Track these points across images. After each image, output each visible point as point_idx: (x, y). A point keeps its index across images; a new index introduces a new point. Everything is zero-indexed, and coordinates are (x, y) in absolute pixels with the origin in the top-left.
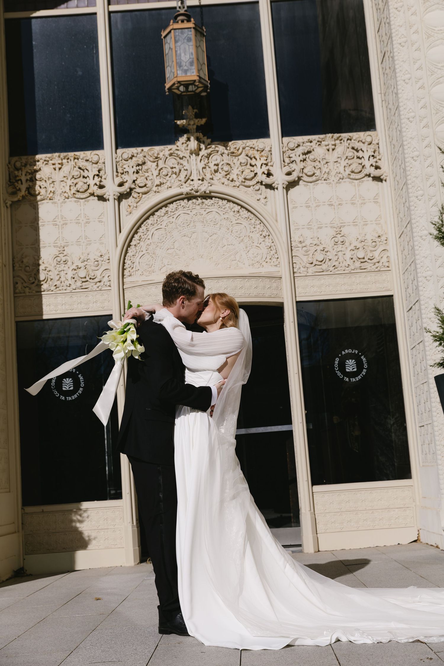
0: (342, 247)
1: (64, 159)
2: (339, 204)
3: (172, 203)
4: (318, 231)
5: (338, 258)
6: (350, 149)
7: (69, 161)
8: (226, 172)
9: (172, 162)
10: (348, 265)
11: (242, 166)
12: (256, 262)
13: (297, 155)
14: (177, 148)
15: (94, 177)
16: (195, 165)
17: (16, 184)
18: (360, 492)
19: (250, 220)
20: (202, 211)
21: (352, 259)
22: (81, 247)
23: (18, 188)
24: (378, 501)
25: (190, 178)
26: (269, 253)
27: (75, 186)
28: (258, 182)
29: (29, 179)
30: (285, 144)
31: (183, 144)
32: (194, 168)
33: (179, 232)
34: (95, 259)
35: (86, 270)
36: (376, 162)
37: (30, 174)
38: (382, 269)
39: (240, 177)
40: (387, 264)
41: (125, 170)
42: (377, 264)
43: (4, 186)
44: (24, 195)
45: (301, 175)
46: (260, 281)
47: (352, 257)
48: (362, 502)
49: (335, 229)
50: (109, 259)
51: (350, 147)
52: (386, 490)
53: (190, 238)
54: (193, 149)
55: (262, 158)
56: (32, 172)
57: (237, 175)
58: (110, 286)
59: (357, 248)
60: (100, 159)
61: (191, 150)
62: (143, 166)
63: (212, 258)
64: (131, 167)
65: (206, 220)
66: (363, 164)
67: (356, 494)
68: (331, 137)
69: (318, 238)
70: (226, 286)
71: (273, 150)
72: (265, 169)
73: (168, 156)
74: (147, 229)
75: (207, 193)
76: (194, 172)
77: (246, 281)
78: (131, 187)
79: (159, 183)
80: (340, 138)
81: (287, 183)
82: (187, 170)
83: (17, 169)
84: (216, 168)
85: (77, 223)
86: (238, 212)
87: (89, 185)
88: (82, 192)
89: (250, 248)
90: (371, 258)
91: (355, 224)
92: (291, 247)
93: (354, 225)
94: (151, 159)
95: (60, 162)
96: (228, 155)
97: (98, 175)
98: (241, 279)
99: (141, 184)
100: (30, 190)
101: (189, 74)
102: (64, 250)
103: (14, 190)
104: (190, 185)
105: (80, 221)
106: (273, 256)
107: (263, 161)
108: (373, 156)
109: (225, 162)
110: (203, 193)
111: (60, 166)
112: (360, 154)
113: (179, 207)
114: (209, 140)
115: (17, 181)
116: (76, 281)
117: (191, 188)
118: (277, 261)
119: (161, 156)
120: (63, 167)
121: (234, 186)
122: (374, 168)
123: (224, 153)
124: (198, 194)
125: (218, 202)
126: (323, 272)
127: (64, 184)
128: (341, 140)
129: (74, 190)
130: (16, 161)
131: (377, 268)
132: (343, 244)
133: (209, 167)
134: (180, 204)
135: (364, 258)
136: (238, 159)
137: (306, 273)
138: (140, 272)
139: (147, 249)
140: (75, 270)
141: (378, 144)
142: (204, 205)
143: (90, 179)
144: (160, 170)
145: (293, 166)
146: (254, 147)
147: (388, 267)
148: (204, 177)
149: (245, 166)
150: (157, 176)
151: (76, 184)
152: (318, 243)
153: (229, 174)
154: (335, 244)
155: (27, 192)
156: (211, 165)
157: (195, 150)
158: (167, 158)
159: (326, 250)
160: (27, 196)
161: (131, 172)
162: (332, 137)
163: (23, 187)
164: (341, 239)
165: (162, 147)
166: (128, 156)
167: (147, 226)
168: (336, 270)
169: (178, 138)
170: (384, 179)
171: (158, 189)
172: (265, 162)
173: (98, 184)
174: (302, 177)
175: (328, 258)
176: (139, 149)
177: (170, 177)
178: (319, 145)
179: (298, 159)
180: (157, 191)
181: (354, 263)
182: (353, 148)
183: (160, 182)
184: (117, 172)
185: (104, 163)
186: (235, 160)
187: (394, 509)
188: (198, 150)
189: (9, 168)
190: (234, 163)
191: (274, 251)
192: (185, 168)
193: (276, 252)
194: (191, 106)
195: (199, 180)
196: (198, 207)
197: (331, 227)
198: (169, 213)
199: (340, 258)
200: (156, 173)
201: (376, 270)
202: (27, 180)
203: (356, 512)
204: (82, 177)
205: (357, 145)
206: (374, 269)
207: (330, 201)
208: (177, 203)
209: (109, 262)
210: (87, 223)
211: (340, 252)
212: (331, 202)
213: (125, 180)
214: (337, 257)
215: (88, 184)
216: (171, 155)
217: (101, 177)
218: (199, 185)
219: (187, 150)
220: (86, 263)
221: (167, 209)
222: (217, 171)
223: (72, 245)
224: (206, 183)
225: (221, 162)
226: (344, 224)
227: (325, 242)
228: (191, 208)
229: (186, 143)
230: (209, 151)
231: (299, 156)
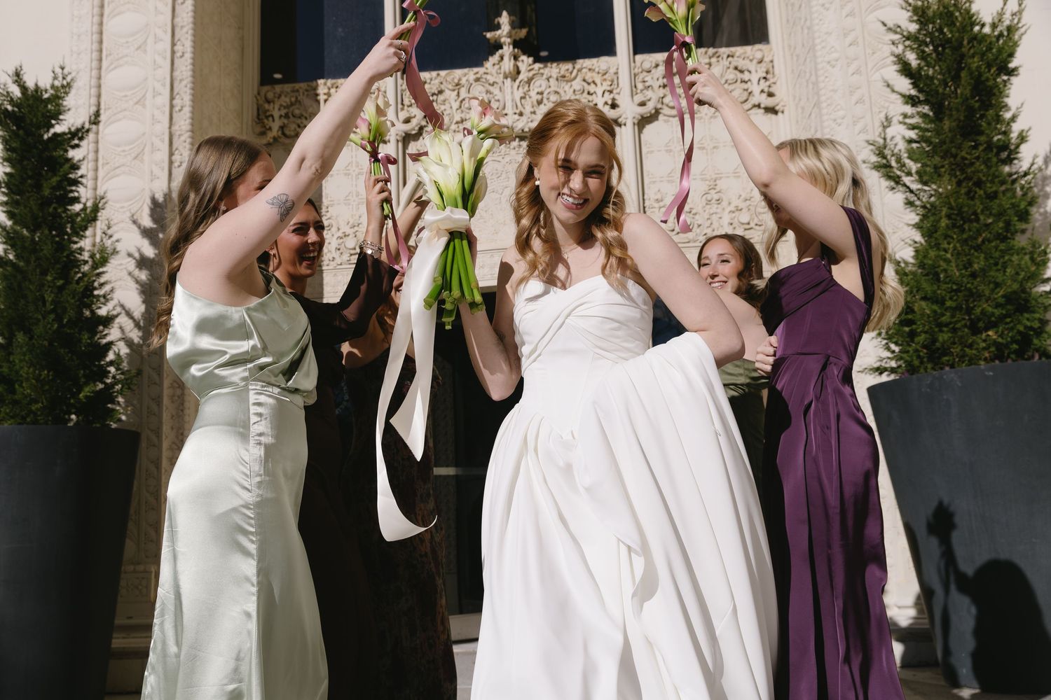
0: (717, 208)
1: (332, 87)
2: (714, 147)
5: (711, 224)
6: (731, 70)
8: (553, 103)
9: (478, 90)
11: (576, 95)
13: (655, 78)
14: (486, 71)
16: (510, 94)
17: (266, 121)
21: (731, 224)
22: (351, 207)
23: (267, 127)
25: (503, 112)
29: (283, 115)
30: (638, 64)
31: (494, 65)
32: (508, 98)
35: (355, 238)
36: (770, 86)
37: (285, 108)
43: (250, 123)
44: (276, 136)
45: (659, 106)
47: (731, 221)
49: (707, 182)
51: (732, 66)
53: (501, 194)
54: (507, 71)
55: (604, 83)
56: (287, 105)
59: (740, 208)
61: (505, 73)
62: (439, 96)
66: (749, 91)
68: (703, 53)
71: (619, 71)
72: (608, 98)
73: (473, 82)
75: (526, 132)
76: (509, 104)
78: (421, 125)
79: (459, 119)
80: (717, 55)
81: (640, 118)
82: (498, 101)
83: (269, 102)
84: (539, 97)
85: (346, 174)
90: (760, 223)
91: (736, 175)
94: (450, 87)
95: (326, 91)
96: (557, 79)
100: (285, 129)
102: (328, 211)
103: (263, 129)
105: (350, 172)
107: (606, 86)
108: (765, 78)
109: (553, 88)
110: (521, 131)
111: (325, 97)
112: (746, 76)
114: (531, 59)
115: (267, 117)
116: (341, 253)
119: (463, 81)
120: (330, 99)
122: (765, 95)
123: (551, 77)
124: (514, 133)
126: (689, 242)
128: (718, 57)
130: (268, 91)
132: (719, 204)
133: (530, 97)
135: (749, 224)
136: (571, 86)
140: (341, 238)
141: (772, 61)
144: (461, 102)
145: (649, 94)
146: (593, 67)
148: (522, 110)
150: (457, 109)
154: (707, 204)
155: (280, 132)
156: (533, 94)
157: (510, 73)
158: (471, 84)
159: (694, 211)
160: (280, 137)
162: (706, 53)
163: (275, 126)
164: (716, 197)
165: (466, 70)
169: (488, 58)
170: (781, 110)
171: (458, 127)
172: (609, 88)
174: (661, 109)
175: (696, 222)
176: (434, 74)
179: (656, 84)
180: (457, 130)
182: (736, 68)
183: (461, 118)
184: (402, 104)
186: (567, 88)
188: (515, 73)
189: (257, 100)
190: (565, 92)
192: (496, 98)
194: (507, 12)
195: (515, 113)
196: (513, 152)
197: (702, 180)
199: (714, 223)
200: (455, 105)
202: (281, 116)
205: (741, 63)
207: (701, 142)
210: (359, 174)
211: (714, 215)
212: (702, 144)
213: (413, 115)
214: (709, 222)
216: (477, 80)
218: (515, 121)
219: (500, 73)
220: (356, 228)
222: (540, 102)
223: (339, 204)
224: (524, 119)
225: (546, 89)
226: (720, 175)
227: (692, 202)
228: (502, 153)
229: (498, 64)
230: (531, 74)
231: (658, 79)
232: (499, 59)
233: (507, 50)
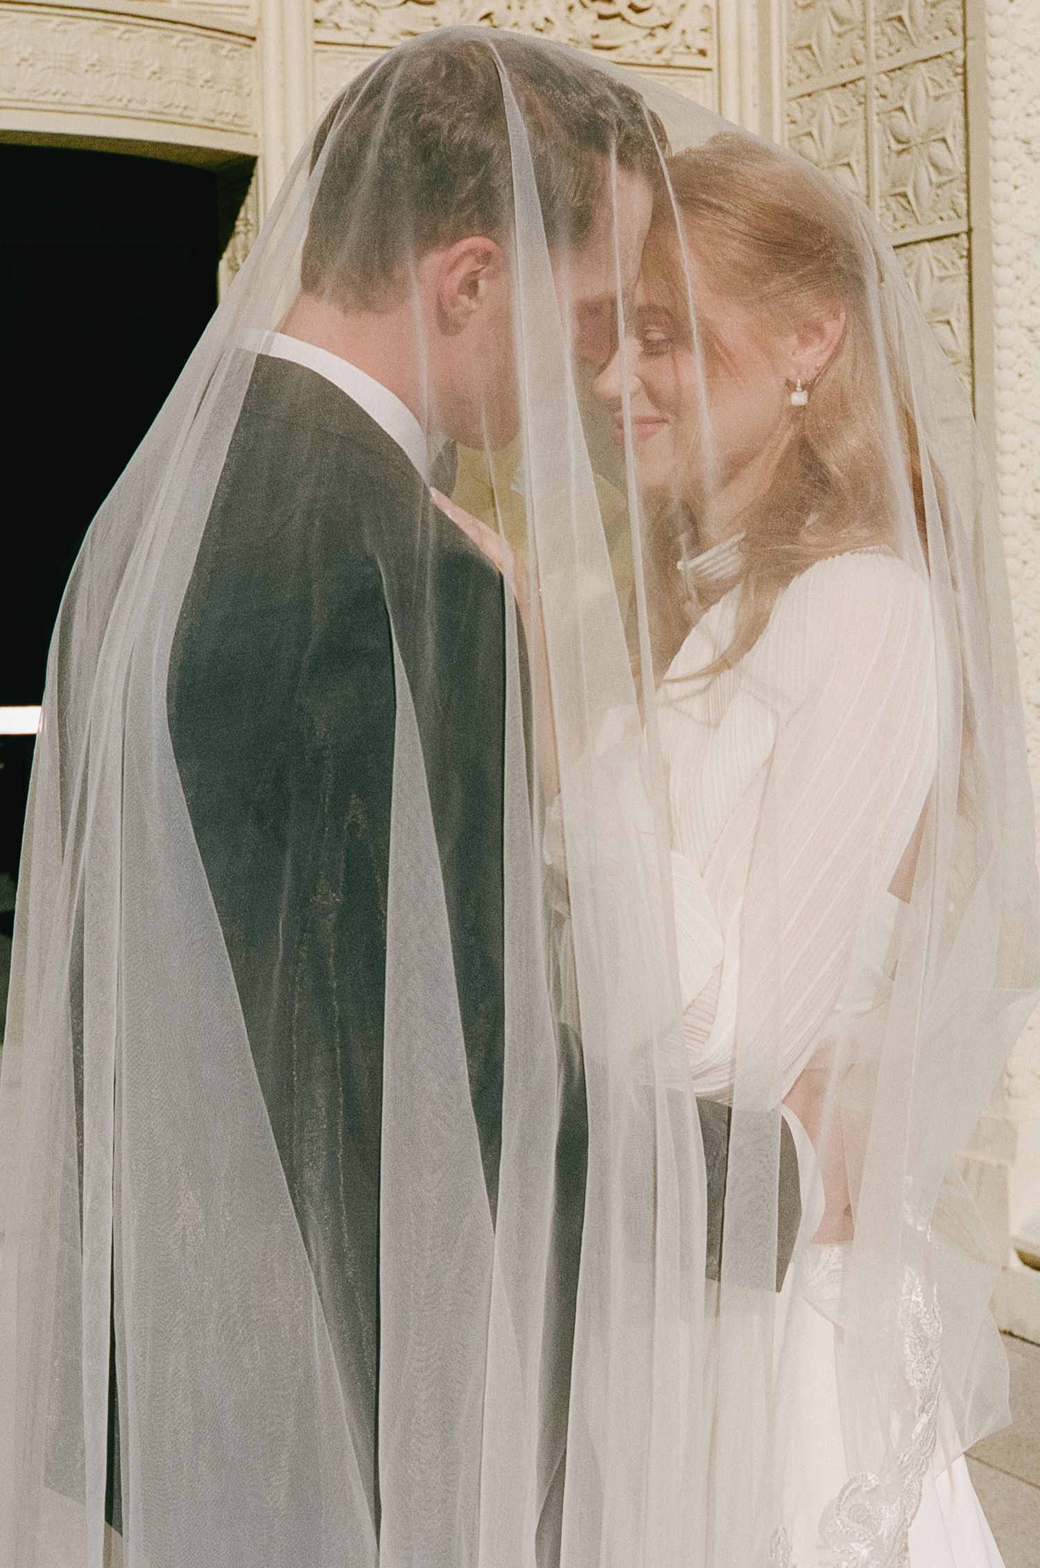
10: (547, 20)
38: (677, 61)
40: (700, 42)
42: (660, 32)
46: (174, 42)
70: (29, 49)
77: (117, 34)
90: (642, 4)
131: (659, 52)
137: (363, 30)
147: (703, 53)
201: (657, 60)
206: (650, 54)
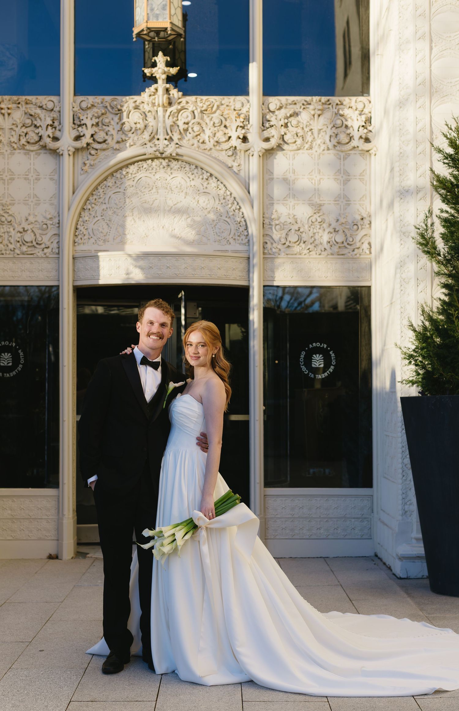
0: (320, 229)
1: (15, 103)
2: (321, 179)
3: (134, 163)
4: (294, 208)
6: (338, 116)
7: (20, 106)
8: (196, 132)
9: (136, 116)
10: (325, 249)
11: (214, 127)
12: (222, 238)
13: (278, 119)
14: (143, 100)
15: (47, 128)
16: (162, 121)
18: (316, 498)
19: (220, 189)
20: (166, 176)
22: (28, 206)
24: (334, 509)
25: (155, 136)
26: (237, 229)
27: (25, 136)
28: (232, 147)
30: (265, 105)
31: (150, 96)
32: (161, 125)
33: (139, 198)
34: (42, 222)
35: (32, 233)
36: (366, 133)
38: (361, 257)
39: (211, 140)
40: (367, 251)
41: (82, 122)
45: (280, 142)
46: (225, 261)
47: (329, 241)
48: (317, 509)
49: (313, 207)
50: (59, 223)
51: (339, 113)
52: (344, 498)
53: (152, 205)
55: (238, 120)
57: (209, 137)
58: (58, 254)
59: (337, 230)
60: (55, 107)
61: (158, 103)
62: (104, 119)
63: (174, 229)
64: (89, 118)
65: (170, 186)
66: (351, 135)
67: (311, 500)
68: (318, 100)
69: (294, 216)
72: (241, 133)
73: (132, 109)
74: (103, 191)
75: (173, 156)
76: (161, 131)
77: (209, 260)
78: (89, 142)
79: (120, 140)
80: (328, 102)
81: (264, 151)
82: (152, 127)
85: (25, 179)
86: (207, 179)
87: (41, 137)
88: (33, 143)
89: (218, 221)
90: (351, 243)
92: (263, 224)
93: (335, 204)
94: (114, 111)
95: (9, 106)
96: (200, 113)
97: (51, 126)
98: (205, 258)
99: (99, 139)
101: (160, 20)
102: (9, 209)
104: (155, 145)
105: (30, 177)
106: (242, 233)
107: (239, 123)
108: (363, 126)
109: (197, 120)
110: (169, 155)
111: (9, 111)
112: (349, 123)
113: (141, 168)
114: (181, 93)
116: (21, 245)
117: (155, 149)
118: (246, 238)
119: (125, 107)
120: (12, 112)
121: (205, 149)
122: (363, 140)
123: (195, 111)
124: (164, 156)
125: (185, 166)
126: (296, 254)
127: (13, 133)
128: (329, 104)
129: (23, 141)
132: (321, 225)
133: (178, 126)
134: (142, 166)
135: (343, 242)
136: (211, 119)
137: (276, 255)
138: (92, 240)
139: (102, 214)
140: (21, 233)
141: (370, 113)
142: (169, 169)
143: (42, 129)
144: (122, 124)
145: (273, 131)
146: (230, 104)
147: (369, 254)
148: (171, 136)
149: (219, 127)
150: (118, 131)
151: (26, 134)
152: (293, 222)
153: (199, 135)
154: (311, 225)
156: (180, 123)
158: (131, 111)
159: (301, 230)
161: (89, 125)
164: (319, 220)
165: (127, 98)
166: (88, 106)
167: (104, 189)
168: (311, 253)
169: (145, 89)
170: (373, 154)
171: (118, 146)
172: (242, 125)
173: (51, 136)
174: (281, 144)
175: (303, 239)
176: (100, 98)
177: (133, 133)
178: (304, 108)
179: (278, 124)
180: (117, 148)
181: (332, 248)
182: (342, 116)
183: (122, 138)
184: (74, 124)
185: (60, 112)
186: (208, 120)
187: (351, 519)
188: (167, 104)
190: (206, 123)
191: (244, 227)
193: (245, 229)
194: (162, 52)
195: (166, 139)
196: (162, 171)
197: (309, 204)
198: (130, 175)
199: (316, 240)
200: (118, 127)
203: (310, 519)
204: (33, 126)
205: (347, 112)
208: (139, 165)
209: (59, 227)
210: (36, 179)
211: (317, 234)
213: (82, 134)
214: (313, 239)
215: (40, 135)
216: (136, 108)
217: (55, 128)
218: (165, 146)
219: (155, 104)
220: (33, 225)
221: (128, 170)
222: (186, 130)
223: (19, 203)
224: (173, 144)
225: (191, 120)
226: (324, 202)
227: (301, 221)
228: (154, 171)
229: (154, 95)
230: (179, 107)
231: (280, 120)
232: (154, 91)
233: (161, 85)
